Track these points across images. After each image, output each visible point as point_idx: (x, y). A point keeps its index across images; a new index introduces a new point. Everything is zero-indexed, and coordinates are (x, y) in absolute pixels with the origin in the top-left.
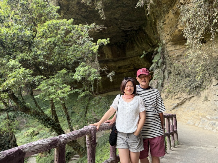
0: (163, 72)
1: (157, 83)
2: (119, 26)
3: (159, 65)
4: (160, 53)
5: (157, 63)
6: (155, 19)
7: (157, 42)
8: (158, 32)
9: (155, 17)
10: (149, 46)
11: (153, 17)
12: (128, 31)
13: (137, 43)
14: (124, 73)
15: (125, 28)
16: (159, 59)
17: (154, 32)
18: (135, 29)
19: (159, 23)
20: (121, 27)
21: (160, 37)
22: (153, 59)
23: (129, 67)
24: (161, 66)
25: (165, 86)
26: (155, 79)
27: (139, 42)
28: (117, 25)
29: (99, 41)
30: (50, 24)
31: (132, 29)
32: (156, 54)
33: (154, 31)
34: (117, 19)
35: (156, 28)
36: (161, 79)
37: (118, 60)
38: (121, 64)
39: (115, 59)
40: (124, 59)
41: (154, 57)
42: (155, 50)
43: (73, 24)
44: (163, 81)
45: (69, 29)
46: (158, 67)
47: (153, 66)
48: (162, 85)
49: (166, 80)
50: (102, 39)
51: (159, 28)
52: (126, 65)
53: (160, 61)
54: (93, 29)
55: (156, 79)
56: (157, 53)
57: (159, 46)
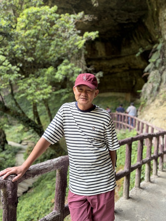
0: (160, 74)
1: (151, 87)
2: (115, 17)
3: (157, 65)
4: (159, 51)
5: (155, 63)
6: (158, 8)
7: (157, 37)
8: (160, 25)
9: (158, 5)
10: (148, 42)
11: (155, 5)
12: (124, 24)
13: (135, 38)
14: (117, 72)
15: (122, 21)
16: (158, 59)
17: (155, 25)
18: (134, 21)
19: (162, 14)
20: (117, 19)
21: (162, 31)
22: (150, 58)
23: (124, 66)
24: (159, 67)
25: (162, 91)
26: (150, 82)
27: (137, 38)
28: (112, 16)
29: (87, 34)
30: (30, 12)
31: (130, 21)
32: (154, 52)
33: (155, 23)
34: (112, 9)
35: (158, 20)
36: (157, 82)
37: (113, 58)
38: (115, 62)
39: (108, 57)
40: (119, 58)
41: (151, 56)
42: (154, 47)
43: (56, 12)
44: (160, 84)
45: (52, 18)
46: (155, 68)
47: (149, 66)
48: (158, 90)
49: (163, 84)
50: (89, 32)
51: (161, 19)
52: (120, 65)
53: (159, 61)
54: (81, 19)
55: (152, 81)
56: (156, 50)
57: (159, 43)
